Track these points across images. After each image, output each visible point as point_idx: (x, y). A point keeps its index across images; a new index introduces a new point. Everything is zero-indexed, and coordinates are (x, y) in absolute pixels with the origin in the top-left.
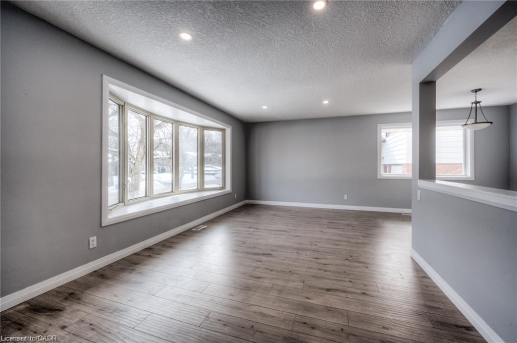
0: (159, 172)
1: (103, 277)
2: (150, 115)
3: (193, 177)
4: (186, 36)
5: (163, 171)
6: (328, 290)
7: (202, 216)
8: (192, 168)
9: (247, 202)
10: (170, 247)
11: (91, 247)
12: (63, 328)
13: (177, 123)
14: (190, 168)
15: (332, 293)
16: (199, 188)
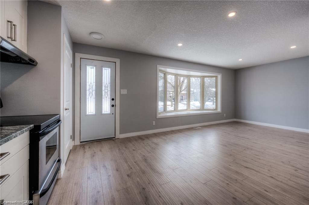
0: (194, 101)
1: (156, 135)
2: (176, 75)
3: (213, 104)
4: (180, 45)
5: (196, 100)
6: (246, 167)
7: (199, 123)
8: (213, 99)
9: (235, 120)
10: (181, 132)
11: (153, 125)
12: (143, 143)
13: (188, 77)
14: (212, 99)
15: (248, 169)
16: (201, 108)
